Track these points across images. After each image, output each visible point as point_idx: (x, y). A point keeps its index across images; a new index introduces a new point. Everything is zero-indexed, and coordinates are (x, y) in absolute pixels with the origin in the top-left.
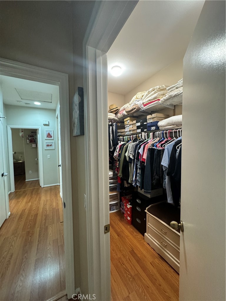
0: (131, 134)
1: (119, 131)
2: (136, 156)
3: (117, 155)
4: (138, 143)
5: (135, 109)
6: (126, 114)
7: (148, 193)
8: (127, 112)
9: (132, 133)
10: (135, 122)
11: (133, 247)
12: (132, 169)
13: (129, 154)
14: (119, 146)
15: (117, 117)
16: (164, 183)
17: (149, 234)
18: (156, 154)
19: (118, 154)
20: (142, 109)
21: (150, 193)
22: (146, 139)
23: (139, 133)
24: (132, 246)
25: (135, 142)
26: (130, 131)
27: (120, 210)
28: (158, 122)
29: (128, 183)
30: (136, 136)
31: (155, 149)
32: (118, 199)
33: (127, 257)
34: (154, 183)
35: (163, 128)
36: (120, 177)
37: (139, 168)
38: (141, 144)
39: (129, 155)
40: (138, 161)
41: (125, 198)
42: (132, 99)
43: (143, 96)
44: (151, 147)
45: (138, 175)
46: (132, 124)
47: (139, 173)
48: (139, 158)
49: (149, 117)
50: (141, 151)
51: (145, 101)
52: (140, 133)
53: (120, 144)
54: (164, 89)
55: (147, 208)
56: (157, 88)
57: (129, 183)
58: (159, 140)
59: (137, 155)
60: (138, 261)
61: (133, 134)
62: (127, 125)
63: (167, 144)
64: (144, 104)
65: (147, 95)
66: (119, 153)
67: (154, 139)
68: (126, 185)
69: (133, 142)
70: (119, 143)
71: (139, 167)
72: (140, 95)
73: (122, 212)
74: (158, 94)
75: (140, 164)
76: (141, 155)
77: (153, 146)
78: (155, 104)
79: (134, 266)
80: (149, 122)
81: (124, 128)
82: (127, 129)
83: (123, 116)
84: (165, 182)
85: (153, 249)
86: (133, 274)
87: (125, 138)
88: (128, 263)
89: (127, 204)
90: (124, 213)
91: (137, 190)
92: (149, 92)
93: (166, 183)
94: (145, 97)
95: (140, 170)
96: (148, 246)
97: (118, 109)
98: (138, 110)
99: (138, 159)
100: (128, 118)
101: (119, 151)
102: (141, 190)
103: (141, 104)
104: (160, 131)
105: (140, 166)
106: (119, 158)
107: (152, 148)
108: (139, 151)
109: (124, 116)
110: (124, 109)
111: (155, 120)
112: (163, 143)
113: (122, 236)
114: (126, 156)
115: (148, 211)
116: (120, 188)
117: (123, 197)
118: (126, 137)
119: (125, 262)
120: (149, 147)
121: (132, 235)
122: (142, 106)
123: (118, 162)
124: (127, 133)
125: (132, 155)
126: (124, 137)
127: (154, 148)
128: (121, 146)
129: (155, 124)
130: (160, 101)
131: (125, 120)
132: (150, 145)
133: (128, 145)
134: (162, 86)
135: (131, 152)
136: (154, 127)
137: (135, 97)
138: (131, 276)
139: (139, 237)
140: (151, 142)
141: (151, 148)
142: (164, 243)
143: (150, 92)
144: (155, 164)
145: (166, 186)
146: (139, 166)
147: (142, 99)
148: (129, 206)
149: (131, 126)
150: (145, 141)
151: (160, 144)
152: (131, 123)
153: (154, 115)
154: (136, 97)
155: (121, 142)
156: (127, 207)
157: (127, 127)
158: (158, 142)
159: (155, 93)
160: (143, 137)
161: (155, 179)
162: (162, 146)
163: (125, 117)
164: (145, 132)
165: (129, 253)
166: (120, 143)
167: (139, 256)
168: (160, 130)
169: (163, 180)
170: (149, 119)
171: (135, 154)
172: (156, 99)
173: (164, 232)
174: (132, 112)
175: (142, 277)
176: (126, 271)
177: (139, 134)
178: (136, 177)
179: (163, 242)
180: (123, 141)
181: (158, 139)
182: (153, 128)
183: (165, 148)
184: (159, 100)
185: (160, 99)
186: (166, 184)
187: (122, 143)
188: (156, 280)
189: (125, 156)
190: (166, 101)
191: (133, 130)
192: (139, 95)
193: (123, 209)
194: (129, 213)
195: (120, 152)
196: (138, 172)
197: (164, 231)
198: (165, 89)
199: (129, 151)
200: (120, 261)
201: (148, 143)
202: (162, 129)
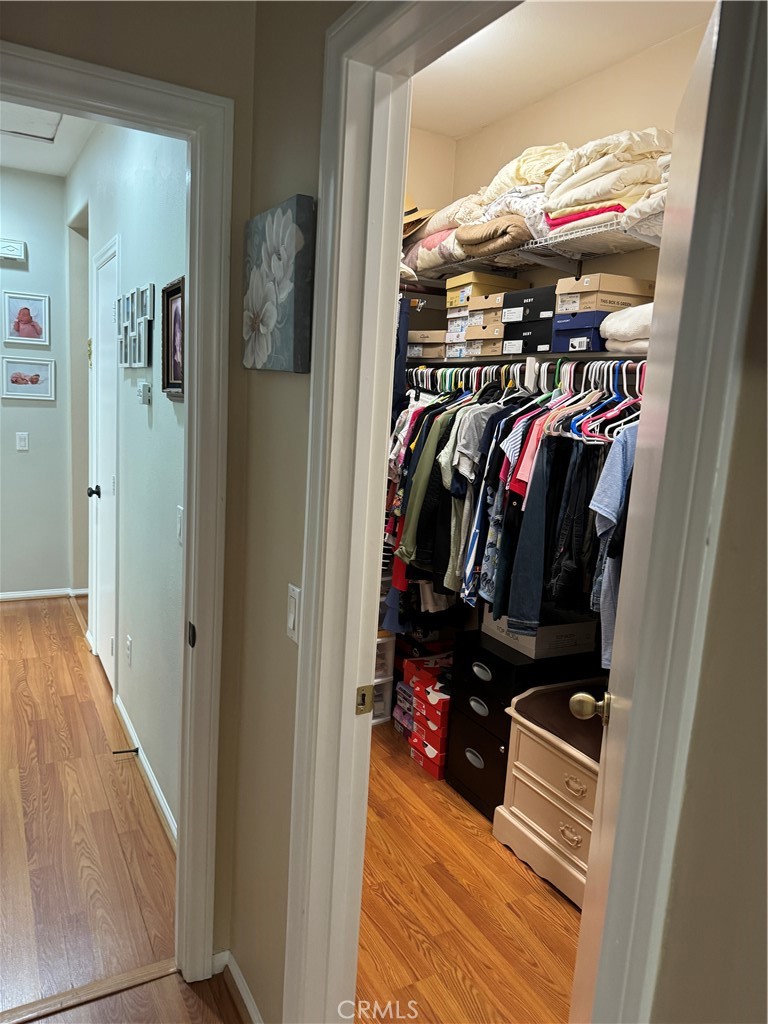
0: (473, 360)
1: (415, 335)
2: (487, 467)
3: (398, 457)
4: (502, 406)
5: (504, 233)
6: (458, 252)
7: (526, 628)
8: (463, 243)
9: (478, 352)
10: (498, 299)
11: (442, 853)
12: (464, 524)
13: (457, 457)
14: (410, 416)
15: (411, 261)
16: (595, 589)
17: (513, 809)
18: (575, 463)
19: (403, 451)
20: (541, 241)
21: (532, 629)
22: (540, 393)
23: (511, 358)
24: (437, 849)
25: (487, 402)
26: (470, 343)
27: (393, 718)
28: (605, 314)
29: (439, 588)
30: (498, 373)
31: (572, 440)
32: (386, 671)
33: (415, 883)
34: (552, 587)
35: (623, 347)
36: (407, 561)
37: (497, 524)
38: (514, 413)
39: (455, 463)
40: (495, 489)
41: (420, 665)
42: (497, 180)
43: (548, 172)
44: (557, 430)
45: (488, 552)
46: (486, 311)
47: (492, 545)
48: (501, 476)
49: (565, 285)
50: (510, 446)
51: (560, 199)
52: (519, 359)
53: (414, 406)
54: (651, 153)
55: (515, 700)
56: (617, 146)
57: (447, 592)
58: (599, 402)
59: (493, 466)
60: (460, 896)
61: (482, 362)
62: (459, 309)
63: (625, 423)
64: (552, 216)
65: (569, 173)
66: (408, 449)
67: (577, 392)
68: (429, 604)
69: (481, 401)
70: (412, 401)
71: (498, 517)
72: (537, 164)
73: (399, 729)
74: (620, 179)
75: (503, 506)
76: (509, 463)
77: (567, 429)
78: (599, 225)
79: (438, 908)
80: (564, 311)
81: (442, 324)
82: (456, 333)
83: (442, 261)
84: (601, 583)
85: (523, 866)
86: (434, 931)
87: (444, 376)
88: (417, 901)
89: (429, 689)
90: (407, 734)
91: (480, 627)
92: (580, 157)
93: (604, 586)
94: (560, 181)
95: (497, 531)
96: (505, 855)
97: (419, 221)
98: (522, 241)
99: (493, 481)
100: (469, 277)
101: (411, 440)
102: (497, 617)
103: (538, 211)
104: (607, 359)
105: (501, 513)
106: (406, 473)
107: (560, 438)
108: (503, 446)
109: (445, 263)
110: (452, 226)
111: (593, 304)
112: (610, 414)
113: (397, 817)
114: (443, 464)
115: (518, 709)
116: (400, 614)
117: (412, 662)
118: (449, 371)
119: (404, 897)
120: (549, 428)
121: (440, 815)
122: (542, 225)
123: (401, 493)
124: (453, 353)
125: (469, 462)
126: (440, 372)
127: (569, 435)
128: (419, 415)
129: (589, 324)
130: (623, 218)
131: (451, 283)
132: (554, 423)
133: (455, 414)
134: (645, 138)
135: (466, 446)
136: (584, 340)
137: (510, 169)
138: (428, 935)
139: (469, 824)
140: (561, 404)
141: (555, 434)
142: (571, 835)
143: (584, 160)
144: (566, 509)
145: (602, 599)
146: (494, 515)
147: (543, 184)
148: (435, 697)
149: (479, 320)
150: (538, 400)
151: (598, 423)
152: (480, 302)
153: (588, 281)
154: (518, 170)
155: (423, 395)
156: (426, 702)
157: (459, 322)
158: (593, 408)
159: (606, 170)
160: (529, 383)
161: (558, 570)
162: (602, 431)
163: (449, 267)
164: (542, 357)
165: (423, 871)
166: (417, 398)
167: (464, 882)
168: (609, 355)
169: (592, 578)
170: (565, 298)
171: (483, 458)
172: (608, 204)
173: (578, 791)
174: (492, 246)
175: (468, 941)
176: (406, 921)
177: (510, 363)
178: (478, 563)
179: (567, 832)
180: (434, 392)
181: (594, 395)
182: (579, 343)
183: (615, 438)
184: (620, 209)
185: (623, 204)
186: (602, 591)
187: (427, 400)
188: (522, 951)
189: (436, 465)
190: (648, 219)
191: (486, 342)
192: (532, 161)
193: (405, 713)
194: (433, 727)
195: (412, 446)
196: (490, 539)
197: (576, 786)
198: (654, 155)
199: (459, 444)
200: (383, 894)
201: (548, 409)
202: (618, 351)
